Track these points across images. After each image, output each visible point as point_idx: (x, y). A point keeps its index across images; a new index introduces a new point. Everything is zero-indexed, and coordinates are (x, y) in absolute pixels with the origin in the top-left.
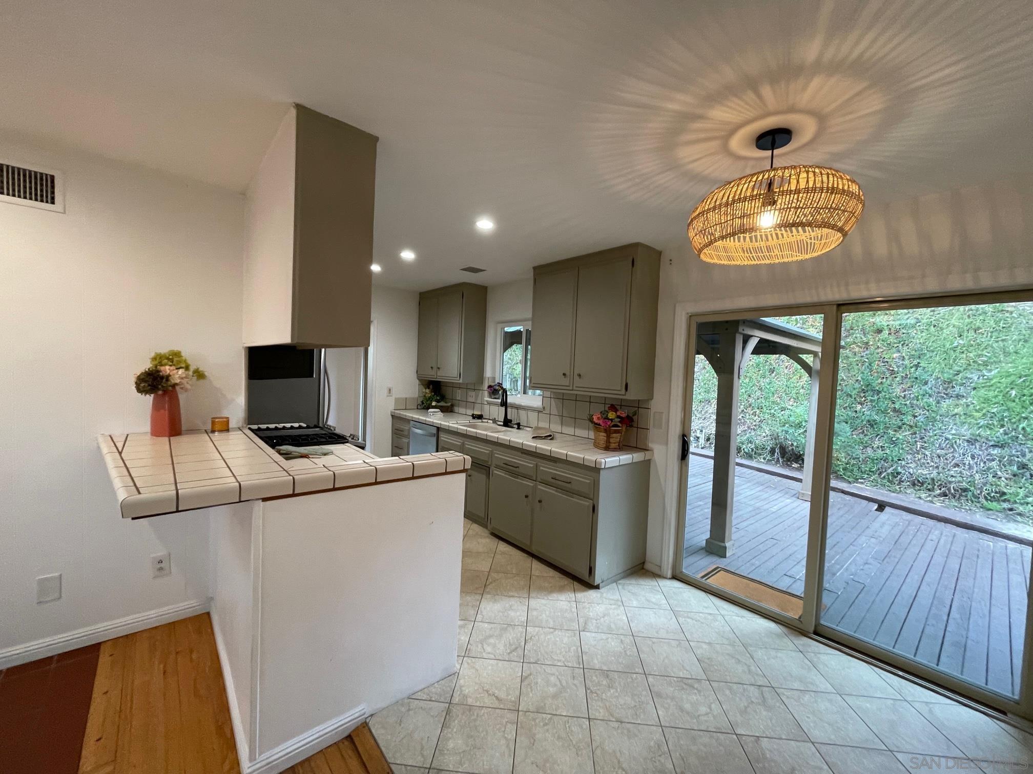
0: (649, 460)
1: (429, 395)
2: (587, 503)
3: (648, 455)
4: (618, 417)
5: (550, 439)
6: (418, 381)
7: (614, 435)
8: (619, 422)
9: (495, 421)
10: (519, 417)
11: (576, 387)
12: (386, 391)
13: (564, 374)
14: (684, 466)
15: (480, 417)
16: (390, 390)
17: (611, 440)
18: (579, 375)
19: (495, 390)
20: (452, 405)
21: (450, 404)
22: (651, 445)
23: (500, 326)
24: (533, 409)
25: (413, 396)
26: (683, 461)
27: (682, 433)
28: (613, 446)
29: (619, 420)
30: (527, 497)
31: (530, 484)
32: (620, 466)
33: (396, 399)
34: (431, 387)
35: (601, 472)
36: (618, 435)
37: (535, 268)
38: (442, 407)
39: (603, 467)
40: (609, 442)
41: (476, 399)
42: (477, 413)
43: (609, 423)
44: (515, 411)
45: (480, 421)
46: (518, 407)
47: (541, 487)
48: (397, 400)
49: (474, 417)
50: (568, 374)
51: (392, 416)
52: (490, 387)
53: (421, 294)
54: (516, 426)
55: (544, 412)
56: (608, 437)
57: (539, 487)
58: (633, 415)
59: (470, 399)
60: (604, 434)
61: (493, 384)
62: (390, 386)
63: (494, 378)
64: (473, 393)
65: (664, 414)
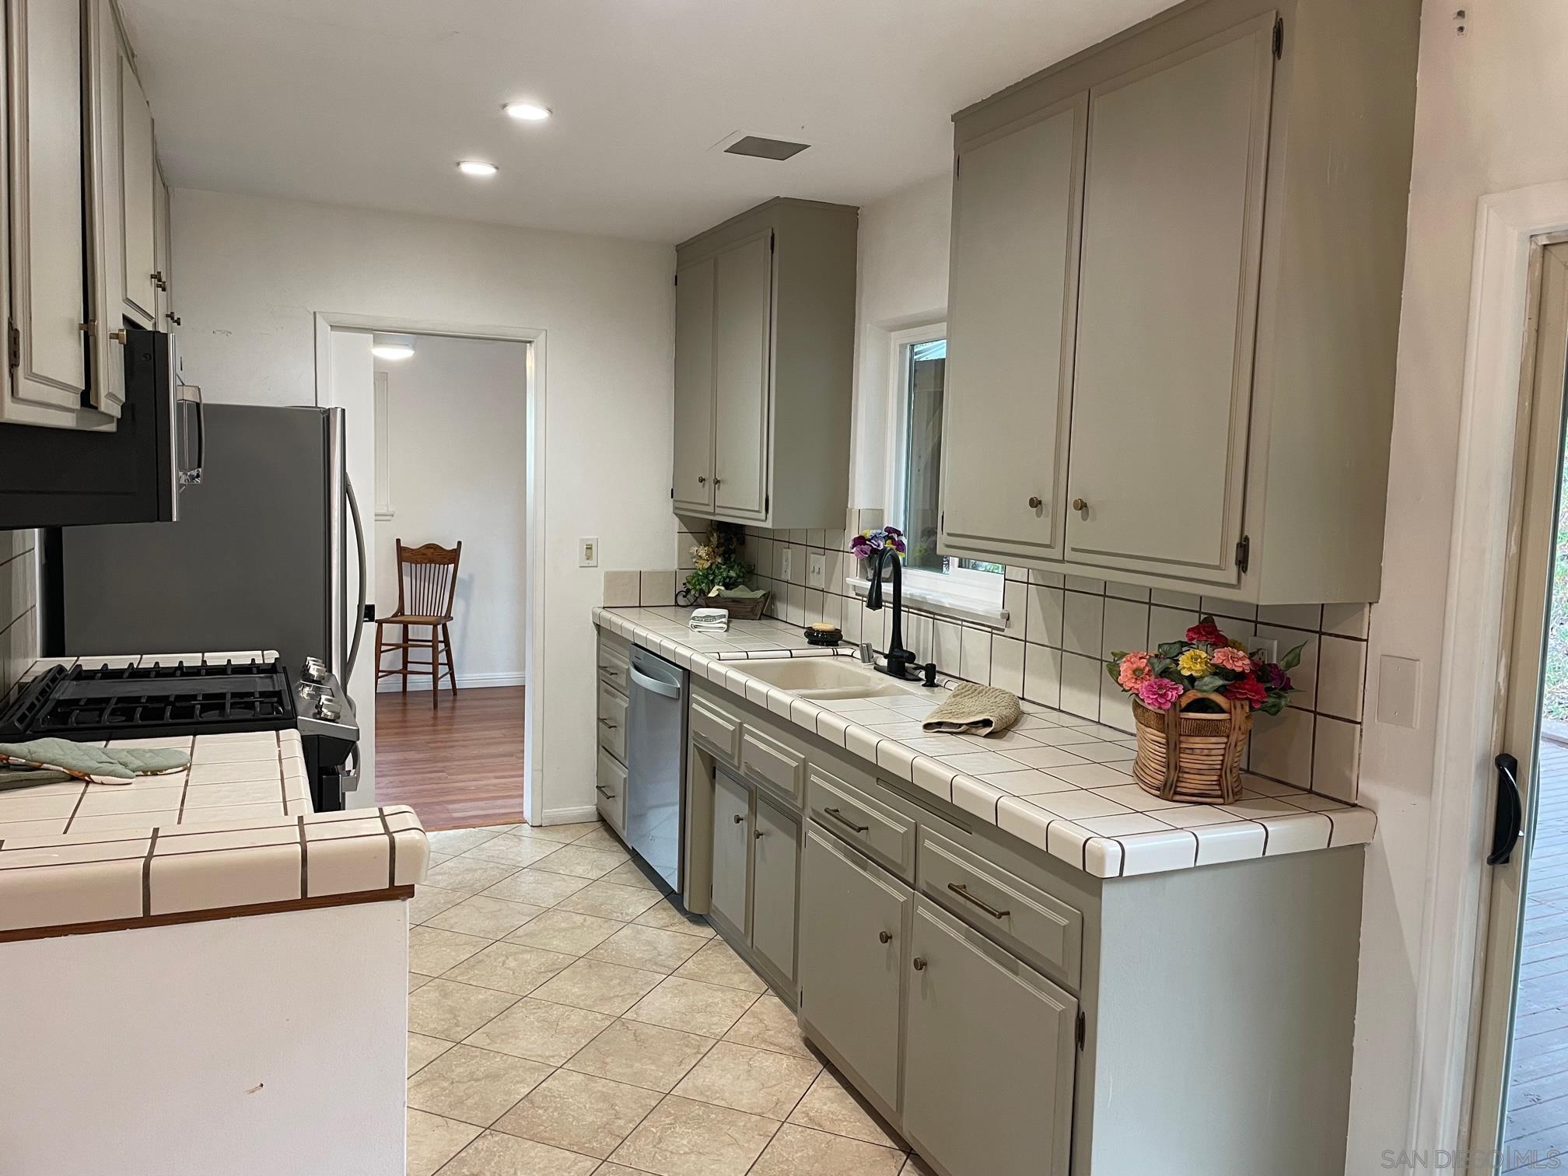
0: (1359, 848)
1: (707, 565)
2: (1060, 1004)
3: (1347, 828)
4: (1219, 671)
5: (986, 736)
6: (677, 519)
7: (1198, 742)
8: (1220, 690)
9: (868, 654)
10: (939, 645)
11: (1074, 549)
12: (578, 553)
13: (1035, 503)
14: (1502, 886)
15: (831, 639)
16: (589, 548)
17: (1186, 761)
18: (1082, 506)
19: (874, 551)
20: (770, 598)
21: (759, 594)
22: (1367, 788)
23: (897, 338)
24: (977, 623)
25: (659, 566)
26: (1499, 867)
27: (1495, 752)
28: (1192, 783)
29: (1219, 682)
30: (886, 938)
31: (898, 894)
32: (1197, 869)
33: (607, 574)
34: (714, 539)
35: (1107, 891)
36: (1213, 744)
37: (954, 118)
38: (735, 600)
39: (1112, 871)
40: (1179, 769)
41: (829, 579)
42: (824, 624)
43: (1172, 695)
44: (926, 622)
45: (829, 651)
46: (933, 612)
47: (926, 912)
48: (612, 579)
49: (817, 638)
50: (1047, 498)
51: (598, 627)
52: (860, 541)
53: (681, 248)
54: (922, 675)
55: (1007, 632)
56: (1173, 748)
57: (921, 910)
58: (1289, 666)
59: (815, 581)
60: (1159, 737)
61: (869, 533)
62: (590, 537)
63: (879, 514)
64: (818, 561)
65: (1420, 665)
